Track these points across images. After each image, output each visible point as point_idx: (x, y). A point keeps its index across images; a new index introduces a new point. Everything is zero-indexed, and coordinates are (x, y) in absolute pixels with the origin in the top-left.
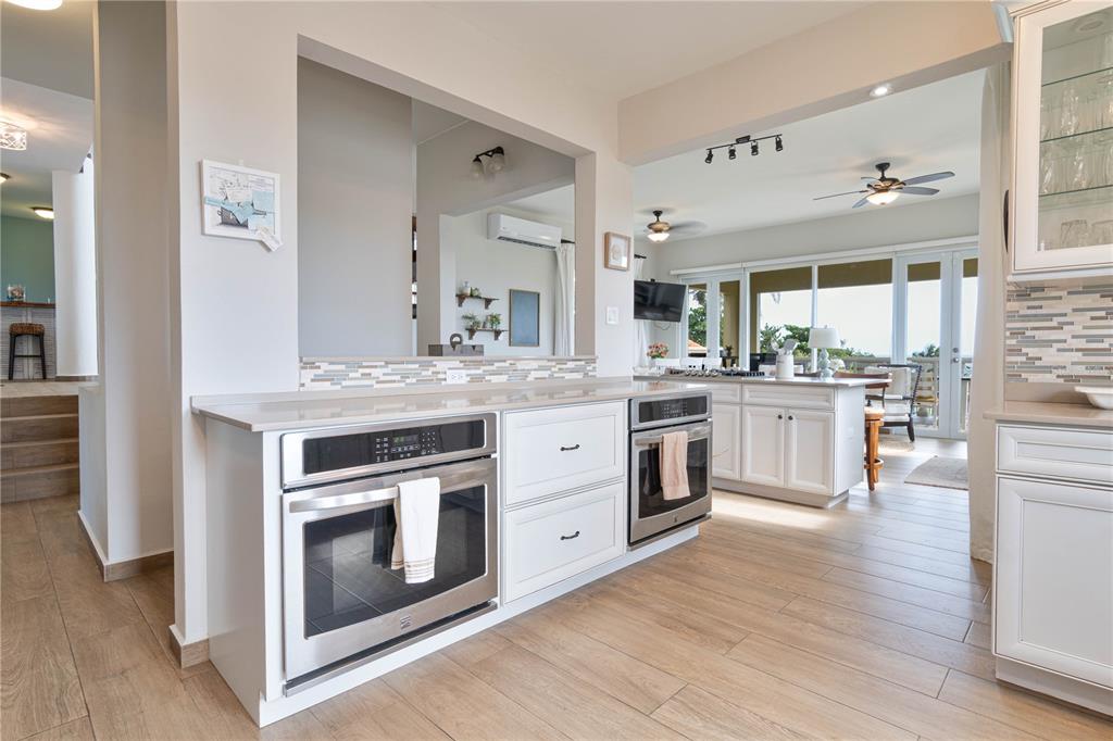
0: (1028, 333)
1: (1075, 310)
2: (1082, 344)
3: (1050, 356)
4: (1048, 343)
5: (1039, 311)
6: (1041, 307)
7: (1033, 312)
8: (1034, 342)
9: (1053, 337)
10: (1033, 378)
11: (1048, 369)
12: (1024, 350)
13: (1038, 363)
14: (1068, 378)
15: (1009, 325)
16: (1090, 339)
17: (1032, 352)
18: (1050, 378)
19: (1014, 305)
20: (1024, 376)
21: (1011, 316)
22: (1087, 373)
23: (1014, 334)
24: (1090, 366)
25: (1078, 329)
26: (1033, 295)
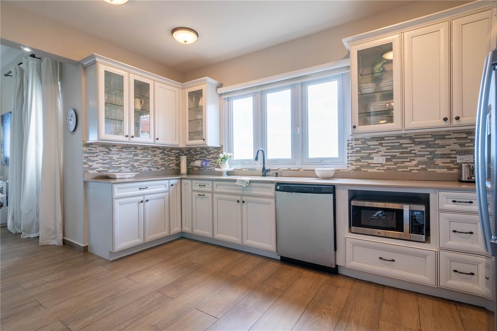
0: (89, 158)
1: (100, 152)
2: (101, 161)
3: (95, 165)
4: (94, 161)
5: (92, 151)
6: (92, 150)
7: (90, 151)
8: (90, 161)
9: (95, 159)
10: (91, 172)
11: (94, 169)
12: (88, 163)
13: (92, 167)
14: (99, 171)
15: (84, 155)
16: (103, 160)
17: (90, 163)
18: (95, 172)
19: (85, 149)
20: (88, 171)
21: (85, 152)
22: (103, 170)
23: (86, 158)
24: (104, 168)
25: (100, 157)
26: (90, 146)
